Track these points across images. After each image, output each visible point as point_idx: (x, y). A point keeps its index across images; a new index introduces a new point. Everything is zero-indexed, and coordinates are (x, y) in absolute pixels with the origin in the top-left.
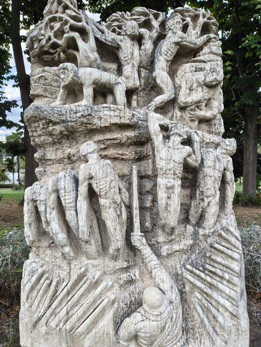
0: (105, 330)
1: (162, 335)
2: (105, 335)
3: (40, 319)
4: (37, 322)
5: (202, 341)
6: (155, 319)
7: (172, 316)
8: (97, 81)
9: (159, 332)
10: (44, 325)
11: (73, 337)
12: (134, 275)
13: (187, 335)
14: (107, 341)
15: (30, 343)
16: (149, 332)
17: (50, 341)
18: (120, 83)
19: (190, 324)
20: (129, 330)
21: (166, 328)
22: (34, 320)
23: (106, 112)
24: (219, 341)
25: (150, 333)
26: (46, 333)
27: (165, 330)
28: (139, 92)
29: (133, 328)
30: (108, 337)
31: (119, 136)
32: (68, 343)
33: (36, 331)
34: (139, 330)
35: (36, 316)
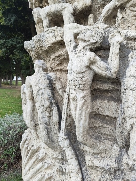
8: (49, 13)
12: (65, 168)
18: (66, 8)
23: (48, 35)
28: (98, 10)
31: (62, 52)
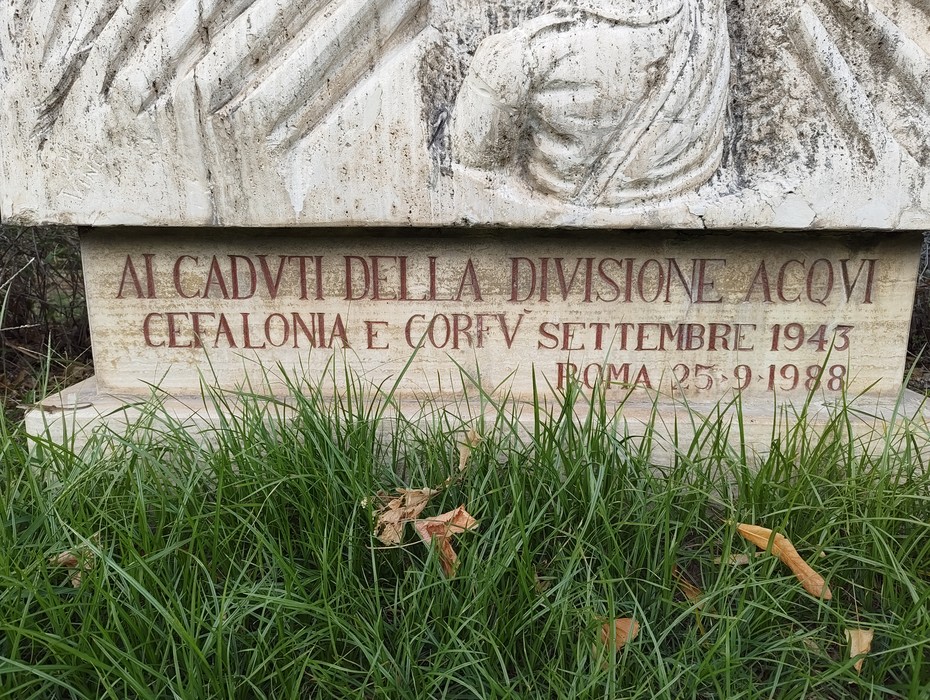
0: (386, 112)
1: (650, 112)
2: (385, 136)
3: (72, 73)
4: (60, 94)
5: (820, 156)
6: (622, 16)
7: (696, 36)
9: (639, 88)
10: (98, 98)
11: (231, 135)
13: (741, 171)
14: (393, 166)
15: (42, 192)
16: (593, 76)
17: (129, 173)
19: (754, 128)
20: (501, 69)
21: (671, 77)
22: (49, 79)
24: (894, 149)
25: (597, 84)
26: (110, 135)
27: (665, 88)
29: (517, 57)
30: (400, 143)
32: (215, 170)
33: (61, 136)
34: (545, 65)
35: (54, 58)
